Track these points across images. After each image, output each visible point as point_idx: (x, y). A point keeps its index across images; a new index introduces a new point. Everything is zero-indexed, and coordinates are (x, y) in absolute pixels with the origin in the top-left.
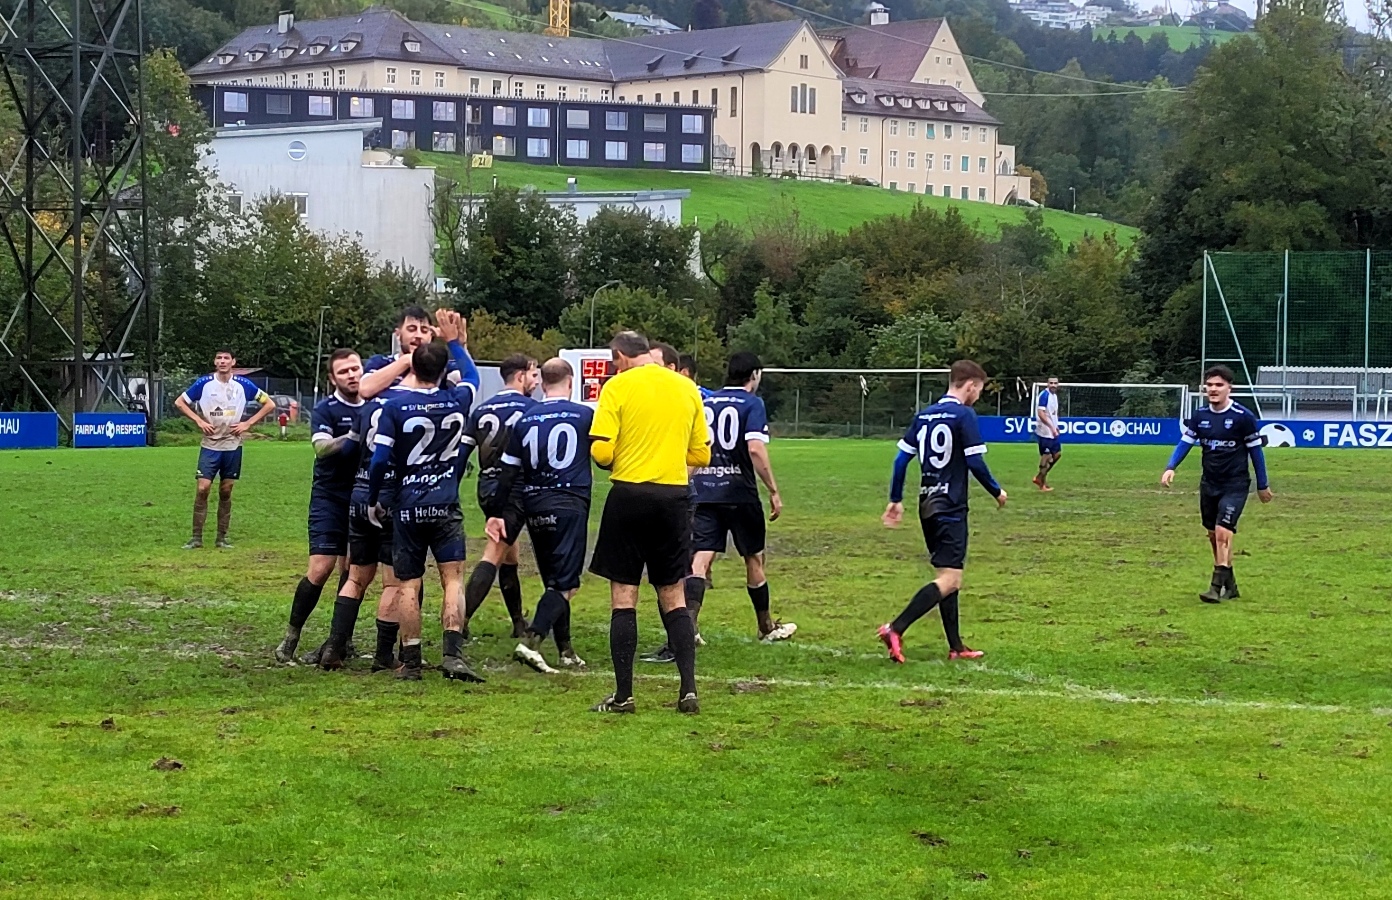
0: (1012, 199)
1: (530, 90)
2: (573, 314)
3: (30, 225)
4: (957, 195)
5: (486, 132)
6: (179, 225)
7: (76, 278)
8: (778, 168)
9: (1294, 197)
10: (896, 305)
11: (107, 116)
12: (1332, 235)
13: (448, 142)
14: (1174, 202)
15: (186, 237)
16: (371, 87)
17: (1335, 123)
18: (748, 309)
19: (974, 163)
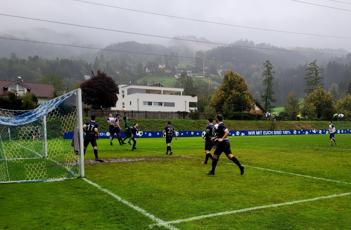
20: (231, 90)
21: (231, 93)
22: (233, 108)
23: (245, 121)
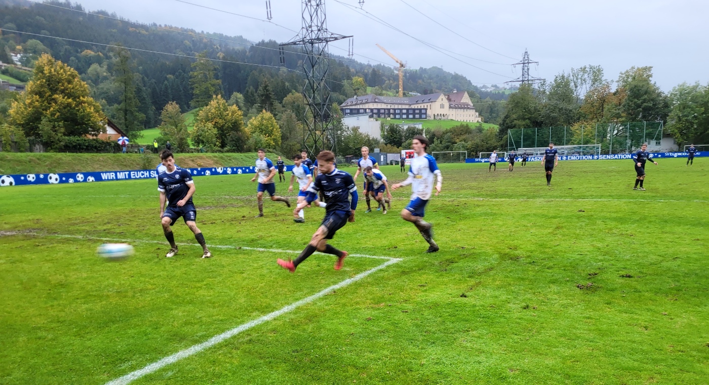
0: (478, 122)
1: (396, 107)
2: (404, 144)
3: (315, 133)
4: (468, 121)
5: (389, 114)
6: (339, 132)
7: (323, 142)
8: (438, 118)
9: (524, 119)
10: (457, 141)
11: (327, 114)
12: (531, 125)
13: (383, 116)
14: (504, 121)
15: (340, 134)
16: (370, 108)
17: (532, 106)
18: (433, 142)
19: (471, 116)
20: (53, 94)
21: (53, 99)
22: (63, 130)
23: (92, 154)
